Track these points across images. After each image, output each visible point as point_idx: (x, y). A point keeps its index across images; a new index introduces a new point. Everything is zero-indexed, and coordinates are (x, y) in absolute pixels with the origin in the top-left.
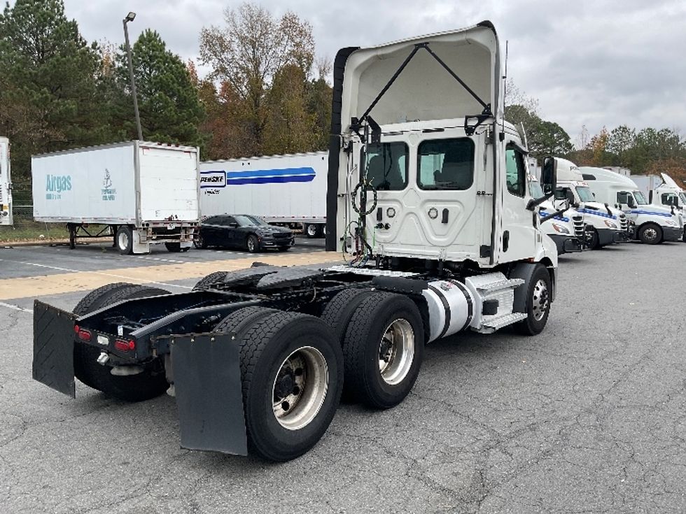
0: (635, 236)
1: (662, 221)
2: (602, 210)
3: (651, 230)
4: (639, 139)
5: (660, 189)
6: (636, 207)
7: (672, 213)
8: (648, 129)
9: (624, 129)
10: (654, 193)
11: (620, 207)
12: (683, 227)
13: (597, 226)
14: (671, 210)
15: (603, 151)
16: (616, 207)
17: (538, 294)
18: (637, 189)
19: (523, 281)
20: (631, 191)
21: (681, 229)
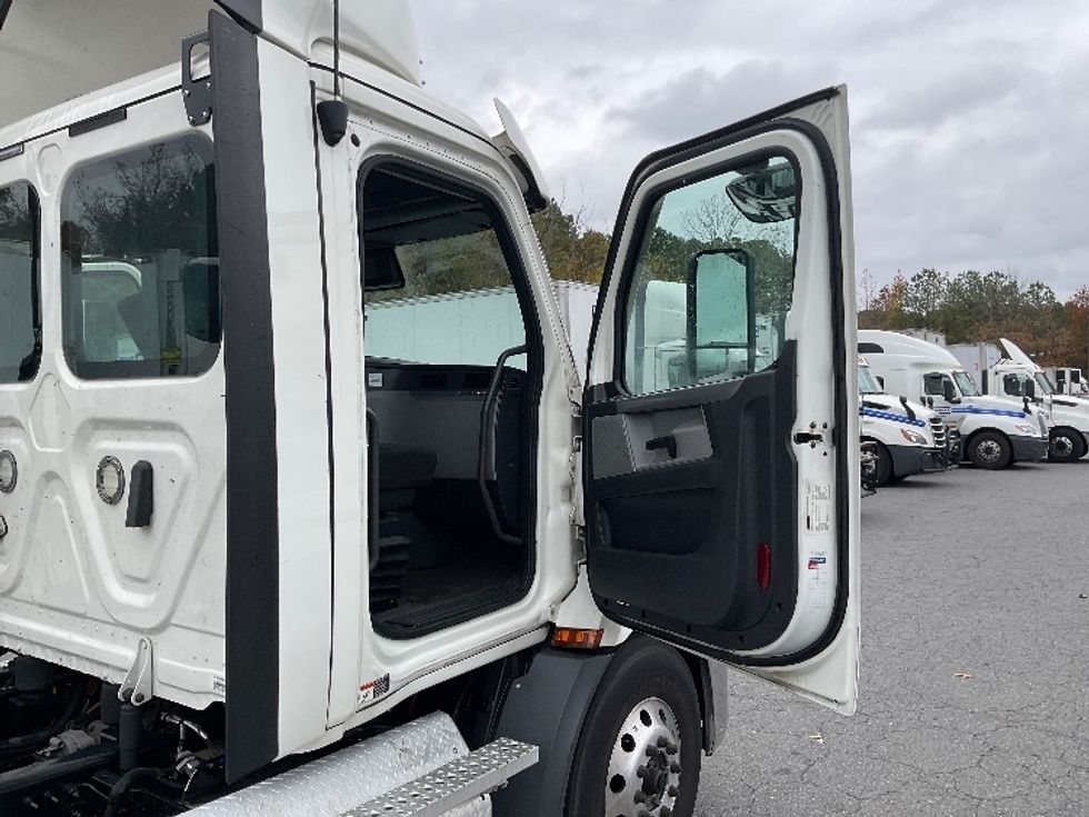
0: (962, 456)
1: (1010, 426)
2: (895, 409)
3: (989, 443)
4: (955, 289)
5: (999, 367)
6: (959, 402)
7: (1026, 410)
8: (970, 273)
9: (932, 275)
10: (990, 373)
11: (931, 402)
12: (1047, 435)
13: (888, 441)
14: (1023, 405)
15: (900, 310)
16: (923, 401)
17: (627, 763)
18: (960, 368)
19: (531, 755)
20: (948, 372)
21: (1043, 438)
